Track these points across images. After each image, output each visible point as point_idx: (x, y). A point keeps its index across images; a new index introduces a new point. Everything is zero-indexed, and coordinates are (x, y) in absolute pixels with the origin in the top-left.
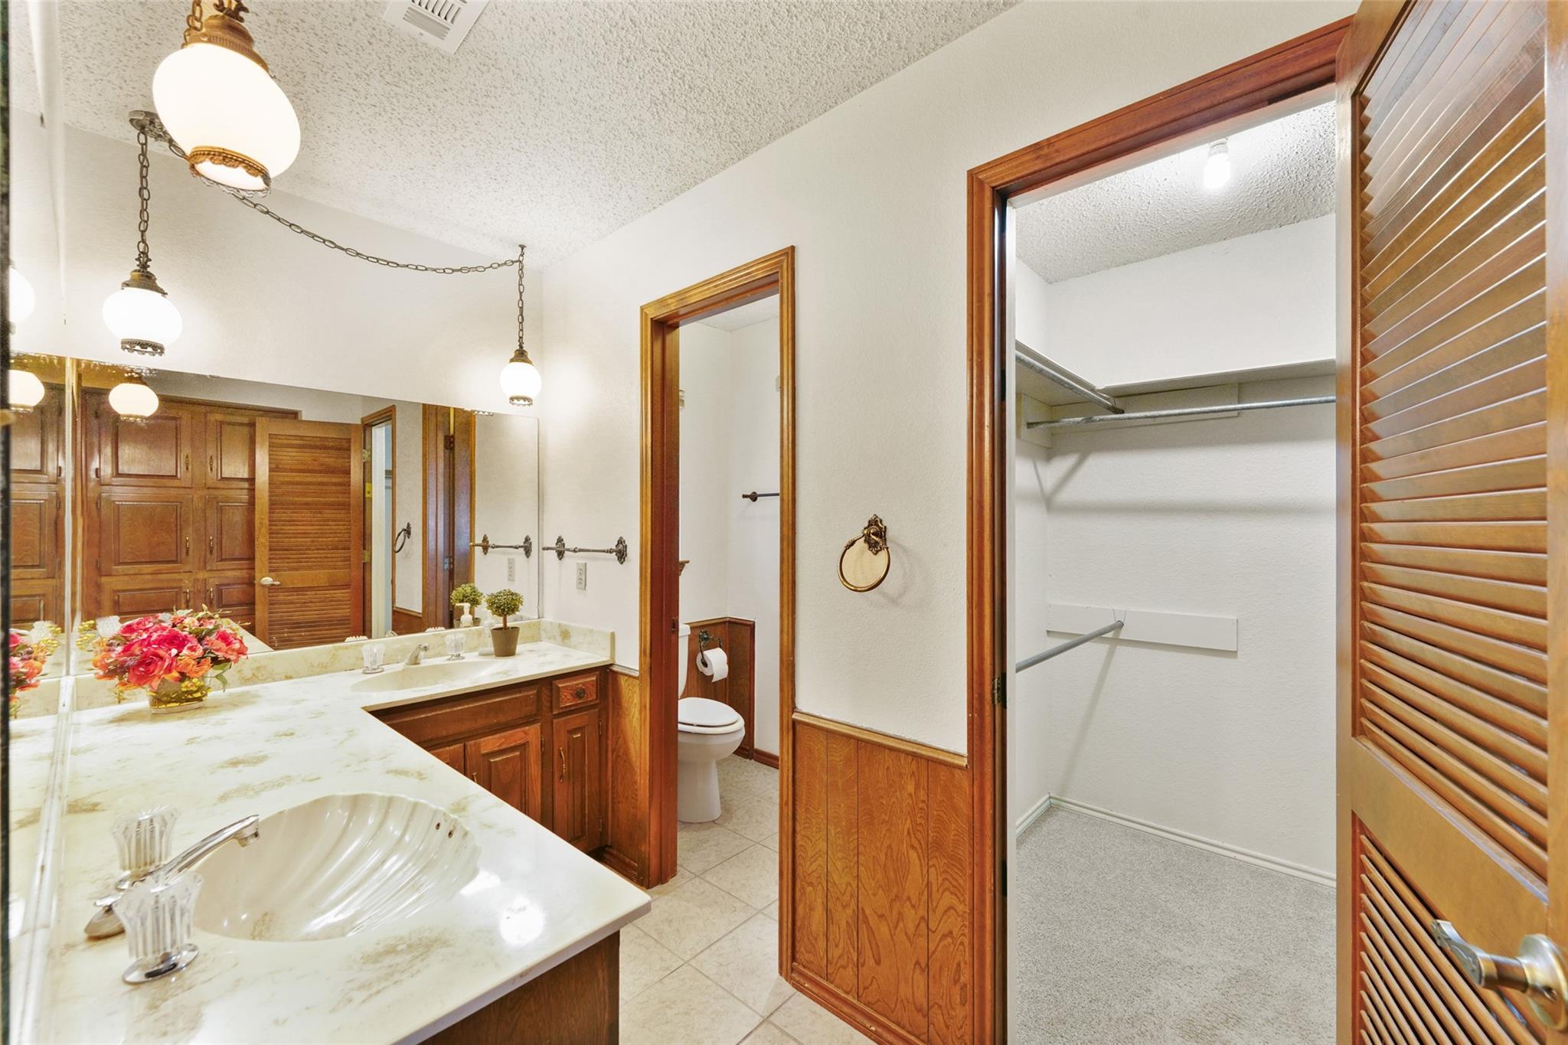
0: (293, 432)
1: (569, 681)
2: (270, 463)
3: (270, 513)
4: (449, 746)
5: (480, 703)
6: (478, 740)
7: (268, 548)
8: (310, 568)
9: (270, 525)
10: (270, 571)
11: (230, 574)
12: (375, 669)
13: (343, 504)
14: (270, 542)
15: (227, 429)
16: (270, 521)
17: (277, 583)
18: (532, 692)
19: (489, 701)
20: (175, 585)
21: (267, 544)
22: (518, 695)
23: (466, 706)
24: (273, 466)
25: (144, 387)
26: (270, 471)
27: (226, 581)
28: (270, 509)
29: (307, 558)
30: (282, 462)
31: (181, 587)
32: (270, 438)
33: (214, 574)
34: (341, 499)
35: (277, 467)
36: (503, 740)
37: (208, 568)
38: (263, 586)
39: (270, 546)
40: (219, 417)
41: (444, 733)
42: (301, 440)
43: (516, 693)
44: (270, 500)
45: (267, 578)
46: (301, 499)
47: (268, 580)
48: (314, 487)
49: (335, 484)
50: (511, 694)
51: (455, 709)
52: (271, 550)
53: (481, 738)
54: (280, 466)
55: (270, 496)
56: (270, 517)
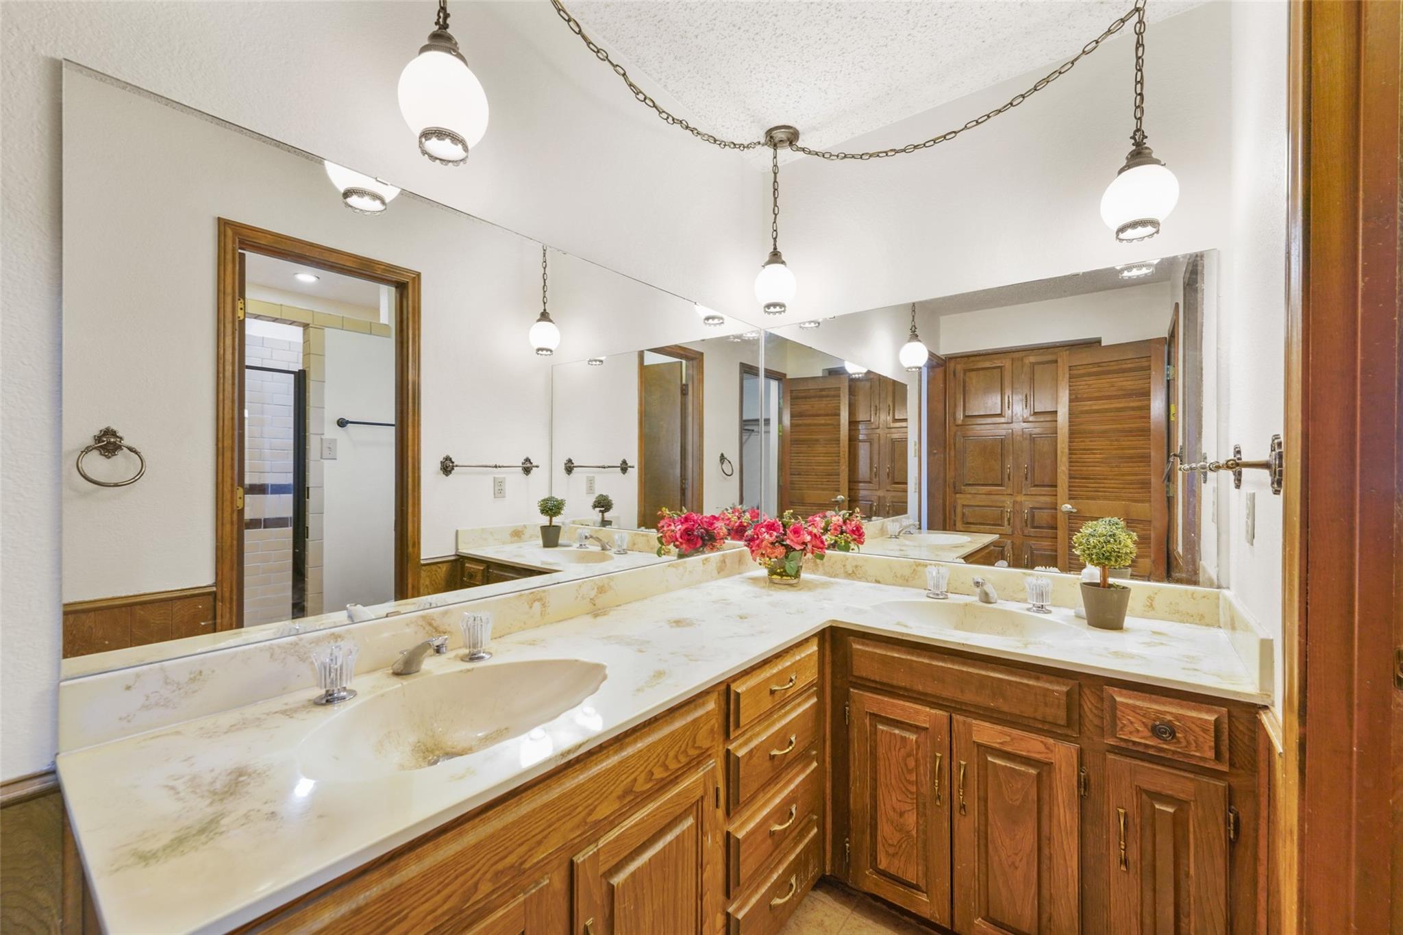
0: (1090, 360)
1: (1144, 700)
2: (1070, 394)
3: (1070, 442)
4: (931, 708)
5: (971, 670)
6: (969, 720)
7: (1067, 476)
8: (1105, 498)
9: (1070, 454)
10: (1070, 499)
11: (1043, 499)
12: (938, 595)
13: (1143, 430)
14: (1070, 470)
15: (1038, 368)
16: (1070, 450)
17: (1075, 510)
18: (1060, 688)
19: (983, 673)
20: (1001, 505)
21: (1067, 472)
22: (1031, 682)
23: (949, 666)
24: (1074, 397)
25: (919, 343)
26: (1070, 402)
27: (1037, 505)
28: (1070, 438)
29: (1103, 488)
30: (1080, 392)
31: (1004, 507)
32: (1070, 370)
33: (1028, 498)
34: (1138, 424)
35: (1076, 398)
36: (1008, 739)
37: (1024, 493)
38: (1064, 513)
39: (1069, 474)
40: (1032, 359)
41: (920, 688)
42: (1099, 366)
43: (1030, 677)
44: (1070, 430)
45: (1066, 505)
46: (1098, 427)
47: (1067, 507)
48: (1113, 414)
49: (1133, 409)
50: (1022, 676)
51: (935, 663)
52: (1070, 478)
53: (975, 719)
54: (1079, 396)
55: (1070, 426)
56: (1069, 446)
